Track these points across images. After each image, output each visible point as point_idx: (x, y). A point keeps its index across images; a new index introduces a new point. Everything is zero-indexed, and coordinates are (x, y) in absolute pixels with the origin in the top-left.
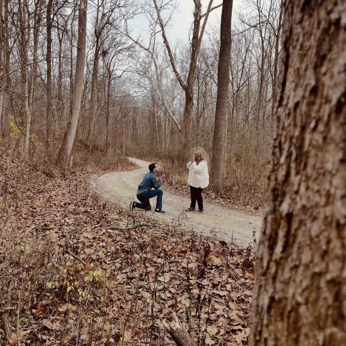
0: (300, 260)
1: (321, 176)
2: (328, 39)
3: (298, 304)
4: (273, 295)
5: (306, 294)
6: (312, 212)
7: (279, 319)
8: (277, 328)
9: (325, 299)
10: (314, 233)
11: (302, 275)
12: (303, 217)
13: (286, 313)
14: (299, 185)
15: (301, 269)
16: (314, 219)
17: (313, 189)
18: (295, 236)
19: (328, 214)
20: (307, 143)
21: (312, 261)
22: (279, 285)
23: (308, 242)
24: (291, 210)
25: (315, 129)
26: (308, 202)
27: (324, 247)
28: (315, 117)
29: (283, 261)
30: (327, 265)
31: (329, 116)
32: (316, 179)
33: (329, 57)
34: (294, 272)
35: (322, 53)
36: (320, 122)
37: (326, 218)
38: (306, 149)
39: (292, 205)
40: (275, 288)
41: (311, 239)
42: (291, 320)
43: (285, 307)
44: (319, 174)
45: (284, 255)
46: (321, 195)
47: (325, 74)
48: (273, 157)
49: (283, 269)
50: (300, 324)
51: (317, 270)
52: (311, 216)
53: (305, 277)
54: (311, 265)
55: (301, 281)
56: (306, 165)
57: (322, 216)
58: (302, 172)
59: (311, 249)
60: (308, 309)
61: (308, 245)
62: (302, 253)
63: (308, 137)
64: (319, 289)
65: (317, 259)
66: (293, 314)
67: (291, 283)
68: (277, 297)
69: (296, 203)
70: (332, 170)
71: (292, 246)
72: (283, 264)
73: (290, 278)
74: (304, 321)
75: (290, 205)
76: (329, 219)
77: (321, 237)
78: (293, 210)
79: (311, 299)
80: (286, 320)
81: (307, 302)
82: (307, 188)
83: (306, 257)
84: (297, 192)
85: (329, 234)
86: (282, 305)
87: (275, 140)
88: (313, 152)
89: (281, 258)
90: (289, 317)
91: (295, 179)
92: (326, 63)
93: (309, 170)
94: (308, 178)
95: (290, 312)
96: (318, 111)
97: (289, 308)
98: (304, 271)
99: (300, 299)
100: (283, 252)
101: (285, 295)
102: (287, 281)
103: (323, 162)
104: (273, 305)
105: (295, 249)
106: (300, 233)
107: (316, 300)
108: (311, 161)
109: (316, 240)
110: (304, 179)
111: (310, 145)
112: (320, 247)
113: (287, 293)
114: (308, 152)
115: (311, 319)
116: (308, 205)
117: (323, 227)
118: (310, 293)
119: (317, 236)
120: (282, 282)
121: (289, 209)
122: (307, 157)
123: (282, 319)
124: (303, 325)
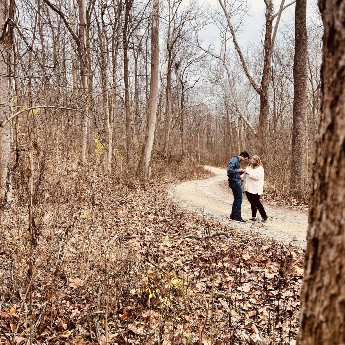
0: (323, 282)
1: (336, 207)
2: (339, 82)
3: (322, 322)
4: (305, 312)
5: (326, 313)
6: (330, 239)
7: (309, 334)
8: (307, 343)
9: (339, 318)
10: (331, 258)
11: (324, 295)
12: (325, 243)
13: (314, 330)
14: (321, 213)
15: (323, 290)
16: (331, 245)
17: (330, 219)
18: (320, 259)
19: (340, 242)
20: (327, 175)
21: (330, 284)
22: (310, 304)
23: (327, 266)
24: (316, 236)
25: (332, 162)
26: (327, 230)
27: (338, 272)
28: (331, 153)
29: (312, 282)
30: (339, 288)
31: (341, 152)
32: (332, 210)
33: (340, 98)
34: (319, 293)
35: (336, 94)
36: (335, 158)
37: (338, 245)
38: (327, 180)
39: (318, 231)
40: (307, 306)
41: (329, 264)
42: (317, 336)
43: (313, 324)
44: (335, 205)
45: (312, 277)
46: (335, 225)
47: (338, 113)
48: (313, 180)
49: (312, 289)
50: (323, 340)
51: (333, 292)
52: (329, 243)
53: (326, 298)
54: (330, 287)
55: (323, 301)
56: (326, 195)
57: (336, 243)
58: (324, 201)
59: (329, 272)
60: (328, 326)
61: (327, 269)
62: (324, 276)
63: (328, 168)
64: (334, 309)
65: (333, 282)
66: (319, 331)
67: (318, 302)
68: (308, 314)
69: (320, 229)
70: (342, 202)
71: (317, 269)
72: (312, 285)
73: (316, 298)
74: (325, 337)
75: (315, 230)
76: (340, 246)
77: (336, 263)
78: (318, 236)
79: (330, 318)
80: (314, 336)
81: (327, 321)
82: (327, 217)
83: (326, 280)
84: (320, 220)
85: (341, 260)
86: (311, 322)
87: (314, 164)
88: (331, 184)
89: (310, 279)
90: (316, 333)
91: (319, 207)
92: (339, 104)
93: (329, 201)
94: (328, 207)
95: (317, 328)
96: (333, 147)
97: (315, 325)
98: (325, 291)
99: (322, 318)
100: (311, 273)
101: (313, 313)
102: (314, 301)
103: (337, 195)
104: (306, 322)
105: (319, 272)
106: (323, 257)
107: (333, 319)
108: (330, 192)
109: (332, 265)
110: (325, 208)
111: (329, 177)
112: (335, 271)
113: (314, 311)
114: (328, 183)
115: (329, 335)
116: (327, 233)
117: (337, 254)
118: (330, 312)
119: (334, 261)
120: (311, 301)
121: (315, 235)
122: (328, 188)
123: (311, 335)
124: (325, 340)
